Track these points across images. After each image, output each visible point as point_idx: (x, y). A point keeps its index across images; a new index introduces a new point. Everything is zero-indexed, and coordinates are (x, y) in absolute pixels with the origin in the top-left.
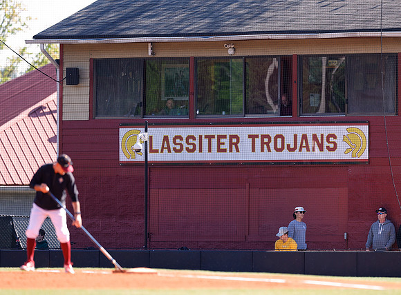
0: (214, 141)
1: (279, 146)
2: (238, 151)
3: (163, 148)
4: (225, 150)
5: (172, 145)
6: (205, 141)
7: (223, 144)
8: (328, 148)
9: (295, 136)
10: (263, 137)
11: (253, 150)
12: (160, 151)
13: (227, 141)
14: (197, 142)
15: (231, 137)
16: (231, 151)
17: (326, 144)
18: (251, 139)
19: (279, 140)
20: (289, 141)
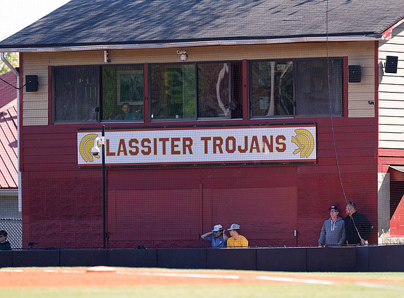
0: (168, 144)
1: (231, 148)
2: (191, 153)
3: (119, 151)
4: (179, 153)
5: (128, 149)
6: (160, 144)
7: (177, 146)
8: (277, 148)
9: (246, 138)
10: (215, 139)
11: (206, 152)
12: (116, 154)
13: (180, 143)
14: (152, 145)
15: (185, 139)
16: (184, 153)
17: (275, 145)
18: (203, 141)
19: (231, 142)
20: (240, 142)
